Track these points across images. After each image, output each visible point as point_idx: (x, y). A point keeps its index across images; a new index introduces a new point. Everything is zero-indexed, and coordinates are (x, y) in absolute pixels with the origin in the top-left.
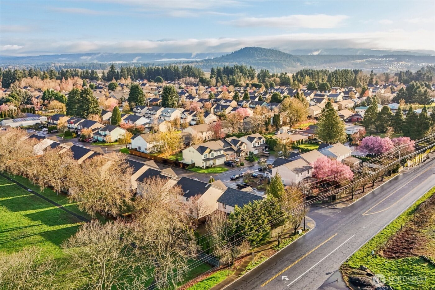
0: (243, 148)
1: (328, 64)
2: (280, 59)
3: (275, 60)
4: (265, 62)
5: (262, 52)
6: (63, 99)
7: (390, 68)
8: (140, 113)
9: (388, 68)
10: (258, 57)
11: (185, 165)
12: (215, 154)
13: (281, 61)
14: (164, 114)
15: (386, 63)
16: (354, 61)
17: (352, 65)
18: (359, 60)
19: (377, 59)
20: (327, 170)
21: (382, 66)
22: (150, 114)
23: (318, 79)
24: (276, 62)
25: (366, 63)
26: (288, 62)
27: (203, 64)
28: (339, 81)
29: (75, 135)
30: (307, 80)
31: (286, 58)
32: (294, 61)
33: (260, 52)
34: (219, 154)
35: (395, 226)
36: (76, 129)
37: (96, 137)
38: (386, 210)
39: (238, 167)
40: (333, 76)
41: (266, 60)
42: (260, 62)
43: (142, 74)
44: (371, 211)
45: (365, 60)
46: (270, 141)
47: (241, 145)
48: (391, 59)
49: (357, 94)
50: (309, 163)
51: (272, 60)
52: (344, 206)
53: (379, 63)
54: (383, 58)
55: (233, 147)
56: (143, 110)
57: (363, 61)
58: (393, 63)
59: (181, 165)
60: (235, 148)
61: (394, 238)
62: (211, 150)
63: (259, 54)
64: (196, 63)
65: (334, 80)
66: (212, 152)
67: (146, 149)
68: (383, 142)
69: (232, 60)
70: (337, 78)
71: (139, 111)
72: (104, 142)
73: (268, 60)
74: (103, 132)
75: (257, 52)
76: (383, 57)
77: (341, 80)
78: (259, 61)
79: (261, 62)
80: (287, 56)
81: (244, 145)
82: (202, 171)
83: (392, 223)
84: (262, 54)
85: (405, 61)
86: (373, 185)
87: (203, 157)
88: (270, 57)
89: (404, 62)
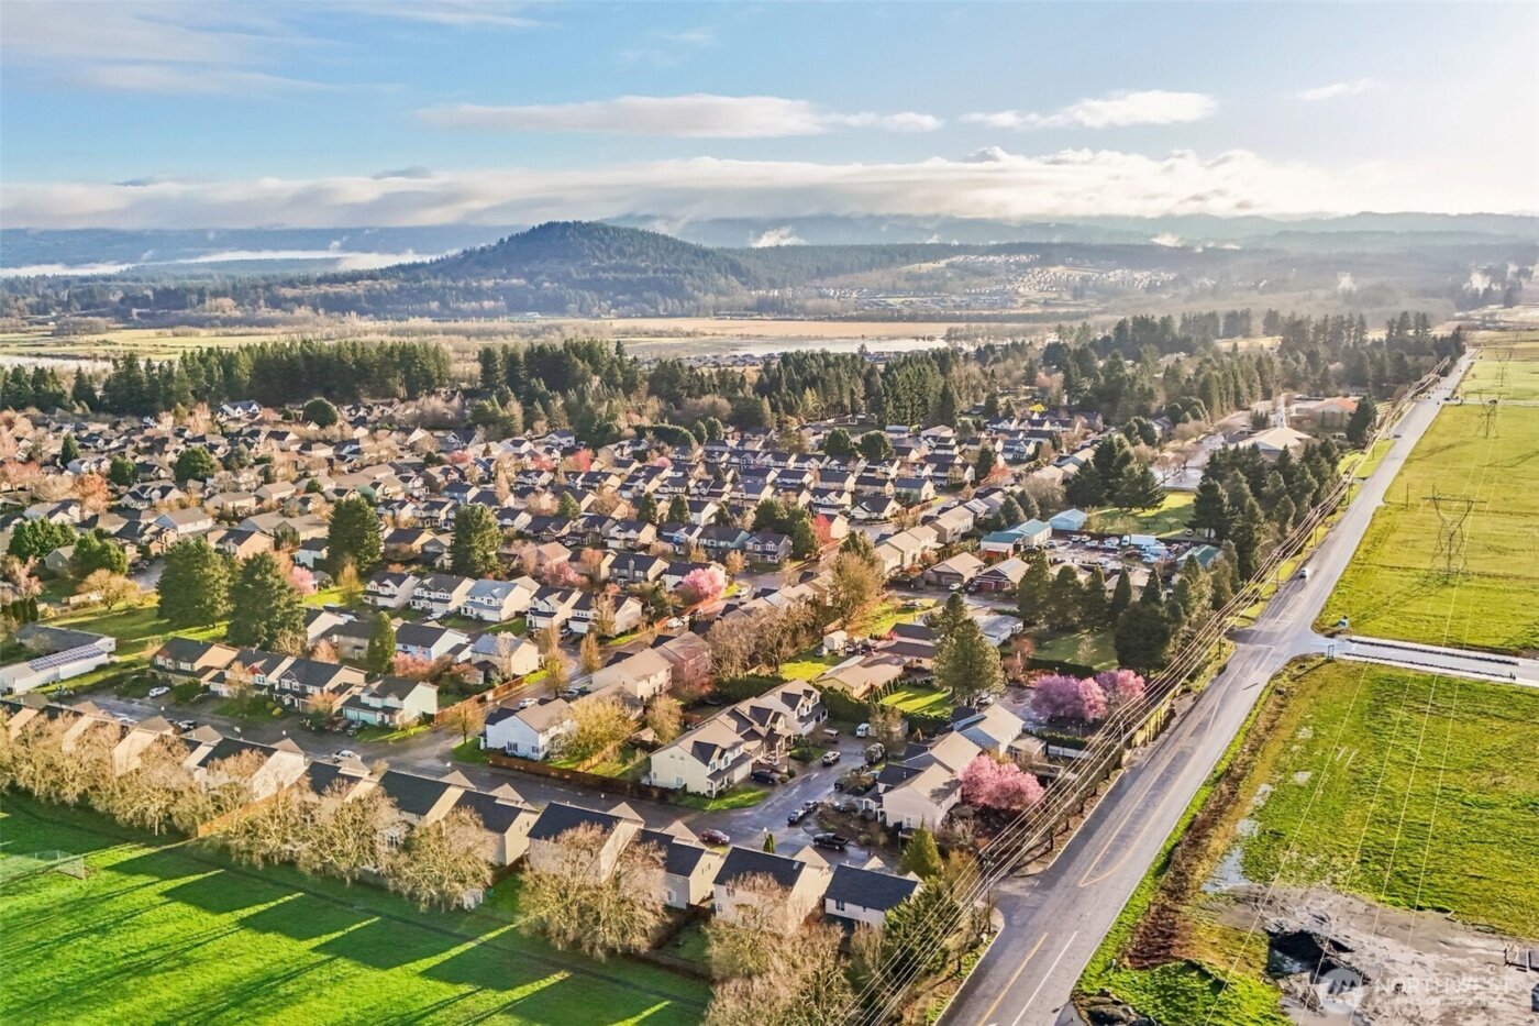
0: (779, 728)
1: (829, 281)
2: (673, 266)
3: (655, 271)
4: (623, 276)
5: (607, 241)
6: (110, 557)
7: (1021, 290)
8: (392, 596)
9: (1017, 293)
10: (595, 257)
11: (665, 793)
12: (730, 756)
13: (677, 271)
14: (478, 600)
15: (1009, 271)
16: (910, 267)
17: (907, 280)
18: (925, 262)
19: (981, 259)
20: (993, 787)
21: (997, 283)
22: (429, 599)
23: (841, 396)
24: (660, 275)
25: (949, 275)
26: (700, 278)
27: (400, 287)
28: (905, 407)
29: (277, 711)
30: (810, 403)
31: (694, 262)
32: (719, 270)
33: (602, 240)
34: (737, 753)
35: (1138, 903)
36: (272, 687)
37: (352, 714)
38: (1114, 870)
39: (783, 781)
40: (886, 395)
41: (626, 270)
42: (604, 275)
43: (240, 381)
44: (1092, 876)
45: (943, 263)
46: (832, 698)
47: (775, 720)
48: (1024, 258)
49: (970, 469)
50: (951, 771)
51: (645, 271)
52: (1040, 869)
53: (987, 272)
54: (999, 255)
55: (756, 726)
56: (402, 585)
57: (937, 265)
58: (1029, 270)
59: (655, 794)
60: (763, 731)
61: (1141, 929)
62: (724, 751)
63: (599, 248)
64: (369, 282)
65: (891, 403)
66: (727, 754)
67: (535, 750)
68: (1081, 690)
69: (504, 271)
70: (897, 398)
71: (387, 591)
72: (385, 728)
73: (633, 269)
74: (379, 700)
75: (590, 240)
76: (997, 250)
77: (909, 403)
78: (601, 274)
79: (610, 276)
80: (696, 254)
81: (781, 719)
82: (712, 806)
83: (1132, 897)
84: (608, 247)
85: (1063, 263)
86: (1082, 809)
87: (709, 771)
88: (639, 259)
89: (1061, 268)
